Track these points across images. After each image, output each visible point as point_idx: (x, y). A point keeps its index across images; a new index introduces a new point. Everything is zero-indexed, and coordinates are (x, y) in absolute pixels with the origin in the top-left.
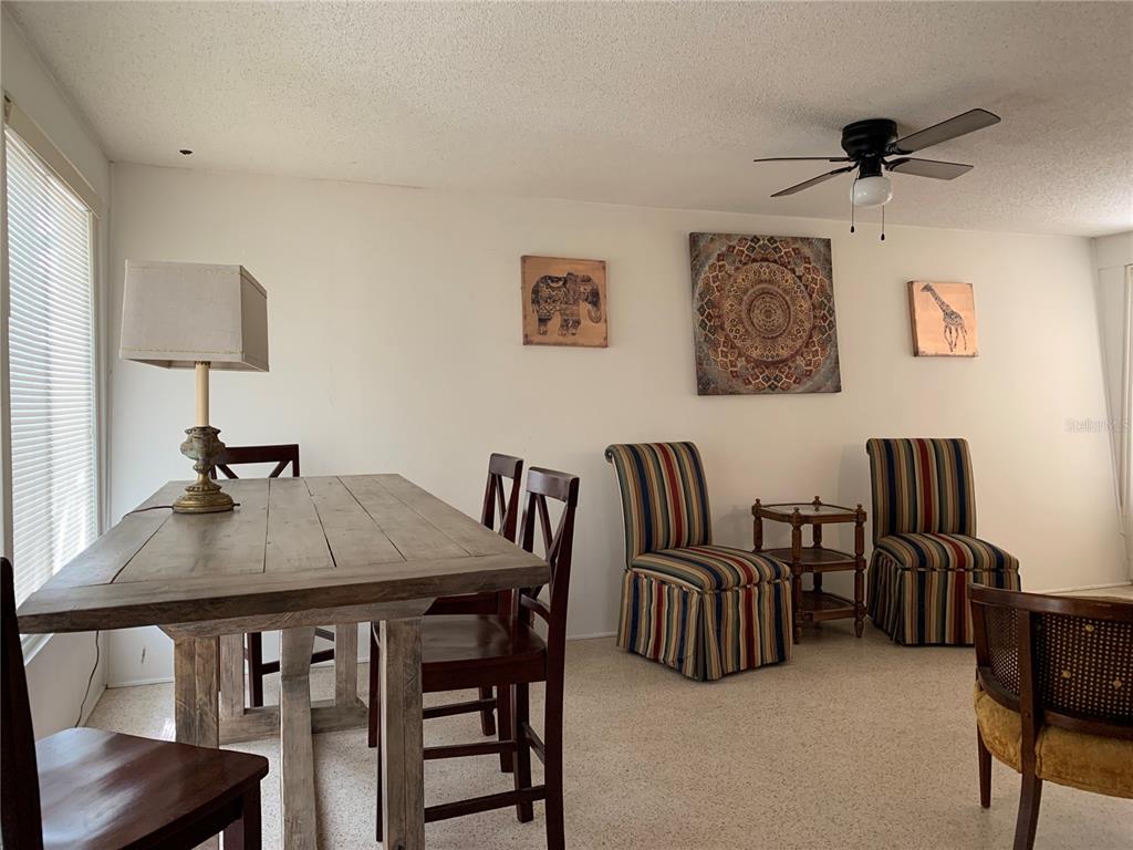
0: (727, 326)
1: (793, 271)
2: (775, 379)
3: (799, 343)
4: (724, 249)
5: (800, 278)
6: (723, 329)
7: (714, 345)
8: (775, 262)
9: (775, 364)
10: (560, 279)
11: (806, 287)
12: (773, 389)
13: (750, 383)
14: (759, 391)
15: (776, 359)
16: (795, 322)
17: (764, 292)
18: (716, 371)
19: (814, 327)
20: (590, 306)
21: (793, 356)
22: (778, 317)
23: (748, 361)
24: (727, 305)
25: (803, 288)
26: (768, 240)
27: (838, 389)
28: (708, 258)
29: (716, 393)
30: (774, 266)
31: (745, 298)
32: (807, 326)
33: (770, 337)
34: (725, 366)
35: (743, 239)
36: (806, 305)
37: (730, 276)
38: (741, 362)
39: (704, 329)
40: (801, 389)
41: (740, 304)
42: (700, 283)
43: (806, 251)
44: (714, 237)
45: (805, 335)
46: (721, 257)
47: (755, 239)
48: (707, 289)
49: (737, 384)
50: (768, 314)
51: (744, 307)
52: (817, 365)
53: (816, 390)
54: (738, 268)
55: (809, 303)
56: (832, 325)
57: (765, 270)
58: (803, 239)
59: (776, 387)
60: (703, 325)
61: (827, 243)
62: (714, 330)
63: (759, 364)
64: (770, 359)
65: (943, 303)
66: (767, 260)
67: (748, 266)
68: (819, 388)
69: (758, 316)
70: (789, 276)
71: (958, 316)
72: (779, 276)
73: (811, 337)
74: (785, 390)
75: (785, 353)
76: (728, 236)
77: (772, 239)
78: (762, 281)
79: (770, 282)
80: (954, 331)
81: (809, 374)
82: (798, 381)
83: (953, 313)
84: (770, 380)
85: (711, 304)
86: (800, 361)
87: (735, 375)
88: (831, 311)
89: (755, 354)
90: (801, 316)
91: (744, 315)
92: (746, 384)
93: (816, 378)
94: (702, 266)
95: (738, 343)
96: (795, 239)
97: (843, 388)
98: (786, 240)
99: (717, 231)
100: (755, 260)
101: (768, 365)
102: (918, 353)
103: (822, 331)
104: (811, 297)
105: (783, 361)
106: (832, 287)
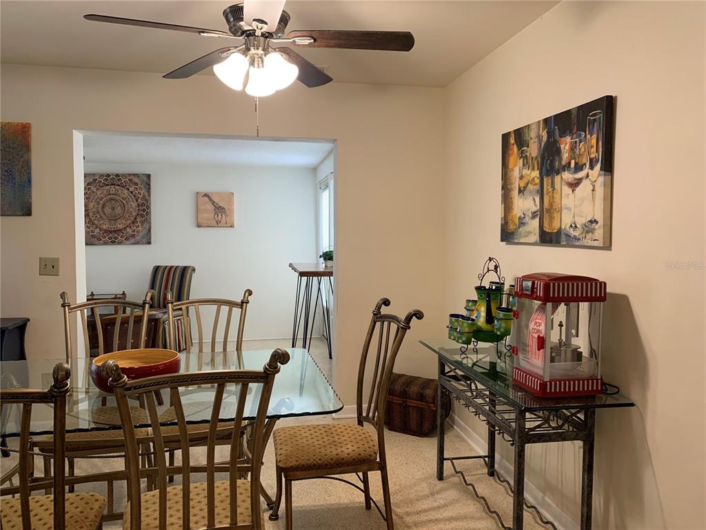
0: (91, 215)
1: (128, 189)
2: (114, 238)
3: (129, 221)
4: (91, 180)
5: (131, 192)
6: (89, 216)
8: (118, 185)
9: (115, 232)
11: (135, 196)
12: (113, 243)
13: (102, 240)
14: (105, 243)
15: (116, 229)
16: (127, 212)
17: (112, 199)
19: (138, 214)
21: (125, 228)
22: (119, 210)
23: (100, 230)
24: (91, 205)
25: (133, 197)
27: (149, 243)
30: (117, 187)
31: (101, 202)
32: (134, 214)
33: (114, 219)
34: (88, 233)
35: (101, 176)
36: (134, 205)
37: (93, 192)
38: (97, 231)
40: (128, 243)
41: (98, 205)
43: (136, 180)
45: (132, 219)
47: (108, 175)
49: (97, 242)
50: (113, 209)
51: (100, 207)
52: (138, 232)
53: (137, 243)
54: (97, 189)
55: (136, 203)
56: (148, 214)
57: (113, 190)
58: (134, 175)
59: (115, 241)
61: (149, 176)
63: (106, 231)
64: (113, 229)
65: (215, 202)
66: (114, 185)
67: (103, 188)
69: (108, 210)
70: (126, 192)
71: (224, 209)
72: (120, 192)
73: (136, 219)
74: (120, 243)
75: (121, 227)
76: (94, 175)
77: (117, 175)
79: (115, 194)
80: (220, 215)
81: (133, 236)
82: (127, 239)
83: (220, 207)
84: (112, 238)
86: (129, 230)
87: (93, 236)
88: (148, 207)
89: (104, 227)
90: (131, 210)
91: (100, 210)
92: (99, 240)
93: (137, 238)
96: (130, 175)
97: (152, 242)
98: (124, 176)
99: (88, 172)
100: (107, 185)
101: (111, 232)
102: (199, 226)
103: (142, 216)
104: (137, 201)
105: (120, 230)
106: (149, 195)
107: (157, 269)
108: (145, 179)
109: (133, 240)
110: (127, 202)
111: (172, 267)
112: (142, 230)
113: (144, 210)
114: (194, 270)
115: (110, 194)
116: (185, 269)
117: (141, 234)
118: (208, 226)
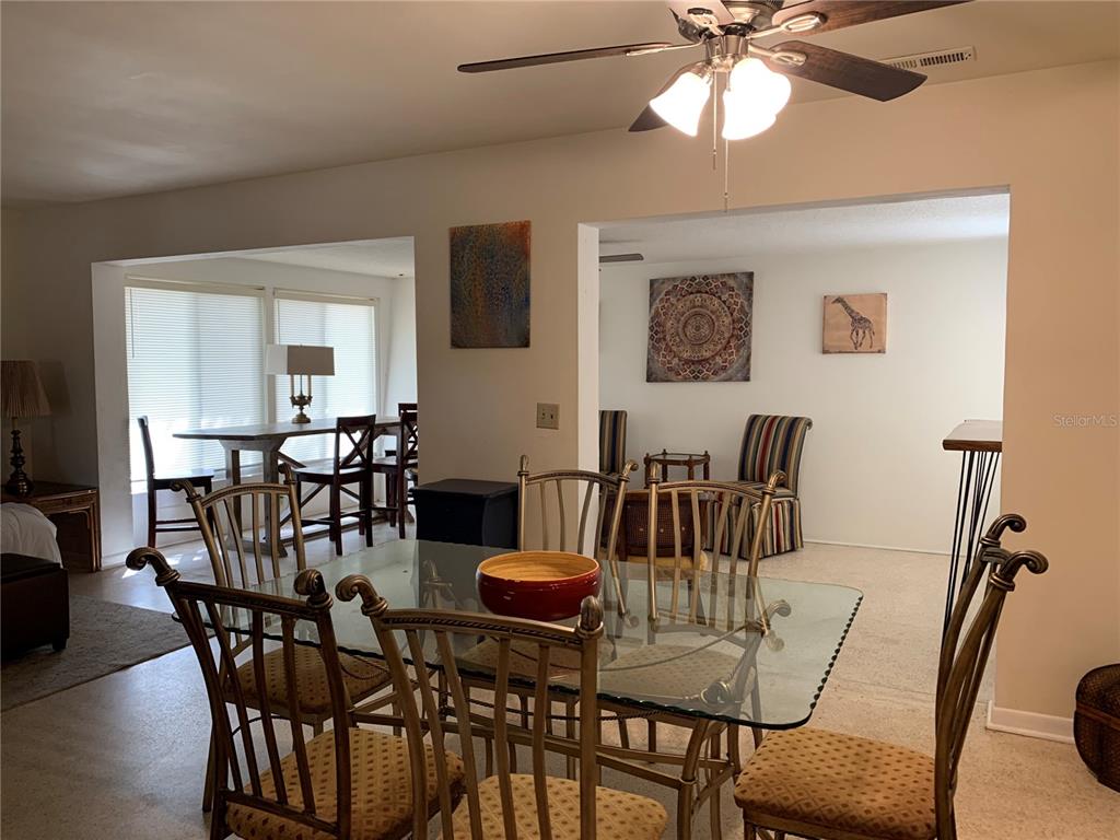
0: (668, 338)
1: (720, 298)
2: (698, 372)
3: (719, 347)
4: (670, 288)
5: (724, 302)
6: (665, 340)
7: (658, 350)
8: (707, 292)
9: (699, 362)
11: (729, 308)
12: (696, 378)
13: (679, 375)
14: (685, 379)
15: (700, 358)
16: (718, 333)
17: (696, 314)
18: (658, 366)
19: (732, 336)
21: (713, 356)
22: (705, 330)
23: (679, 360)
24: (669, 324)
25: (726, 309)
26: (703, 279)
27: (747, 379)
28: (660, 294)
29: (656, 380)
30: (705, 296)
31: (682, 318)
32: (727, 335)
33: (698, 343)
34: (663, 364)
35: (684, 280)
36: (727, 320)
37: (673, 305)
38: (675, 361)
39: (653, 340)
40: (717, 378)
41: (678, 322)
42: (654, 307)
43: (731, 283)
44: (664, 281)
45: (724, 342)
46: (667, 293)
47: (693, 279)
48: (657, 314)
49: (671, 375)
50: (698, 328)
51: (681, 325)
52: (731, 362)
53: (729, 379)
54: (678, 300)
55: (730, 319)
56: (748, 334)
57: (698, 300)
58: (729, 275)
59: (699, 377)
60: (651, 338)
61: (750, 275)
62: (658, 341)
63: (687, 362)
64: (696, 359)
65: (853, 311)
66: (701, 292)
67: (686, 297)
68: (731, 378)
69: (690, 330)
70: (716, 301)
71: (867, 321)
72: (708, 303)
73: (729, 342)
74: (705, 379)
75: (707, 354)
76: (674, 279)
77: (706, 278)
79: (701, 307)
80: (861, 332)
81: (724, 368)
82: (715, 373)
83: (862, 318)
84: (694, 372)
85: (659, 324)
86: (718, 359)
87: (670, 369)
88: (748, 324)
89: (685, 355)
90: (723, 328)
91: (680, 330)
92: (676, 375)
93: (729, 372)
94: (655, 300)
95: (674, 348)
96: (723, 275)
97: (751, 378)
98: (715, 277)
99: (667, 277)
100: (692, 293)
101: (694, 363)
102: (825, 352)
103: (738, 338)
104: (732, 314)
105: (706, 360)
106: (750, 306)
107: (754, 419)
108: (745, 280)
109: (723, 375)
110: (718, 317)
111: (776, 417)
112: (736, 359)
113: (741, 329)
114: (809, 424)
115: (694, 307)
116: (795, 421)
117: (735, 366)
118: (840, 352)
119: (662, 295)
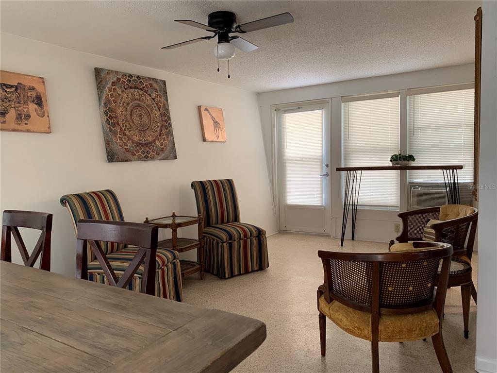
0: (120, 122)
1: (150, 96)
2: (147, 153)
3: (156, 133)
4: (115, 79)
5: (153, 99)
6: (118, 123)
7: (115, 134)
8: (141, 89)
9: (146, 145)
10: (12, 86)
11: (157, 104)
13: (136, 155)
14: (140, 159)
15: (146, 142)
16: (154, 123)
17: (138, 105)
18: (117, 147)
19: (162, 126)
20: (36, 106)
21: (154, 141)
22: (145, 119)
23: (132, 142)
24: (119, 111)
25: (155, 105)
26: (137, 77)
27: (176, 158)
28: (107, 83)
29: (118, 160)
30: (141, 92)
31: (128, 108)
32: (159, 125)
33: (143, 130)
34: (121, 146)
35: (124, 75)
36: (158, 114)
37: (119, 95)
38: (130, 144)
39: (109, 124)
40: (159, 158)
41: (126, 111)
42: (104, 97)
43: (155, 85)
44: (109, 72)
45: (159, 130)
46: (113, 84)
47: (130, 76)
48: (108, 101)
49: (129, 155)
50: (140, 117)
51: (128, 113)
52: (165, 146)
53: (166, 158)
54: (123, 91)
55: (159, 113)
56: (170, 125)
57: (138, 93)
58: (153, 79)
59: (148, 156)
60: (107, 122)
61: (164, 82)
62: (114, 125)
63: (139, 144)
64: (144, 142)
65: (213, 117)
66: (137, 88)
67: (128, 90)
68: (167, 157)
69: (136, 119)
70: (149, 98)
71: (218, 123)
72: (143, 98)
73: (161, 131)
74: (152, 158)
75: (150, 139)
76: (117, 72)
77: (138, 77)
78: (135, 100)
79: (140, 100)
80: (218, 130)
81: (162, 150)
82: (158, 154)
83: (217, 122)
84: (145, 153)
85: (111, 110)
86: (158, 143)
87: (127, 150)
88: (169, 118)
89: (136, 139)
90: (156, 120)
91: (129, 118)
92: (133, 155)
93: (166, 152)
94: (104, 88)
95: (127, 132)
96: (150, 78)
98: (144, 78)
99: (111, 69)
100: (131, 88)
101: (143, 145)
102: (204, 140)
103: (165, 127)
104: (159, 110)
105: (150, 143)
106: (168, 105)
108: (162, 85)
110: (151, 110)
112: (168, 144)
113: (166, 121)
117: (168, 148)
119: (109, 85)
